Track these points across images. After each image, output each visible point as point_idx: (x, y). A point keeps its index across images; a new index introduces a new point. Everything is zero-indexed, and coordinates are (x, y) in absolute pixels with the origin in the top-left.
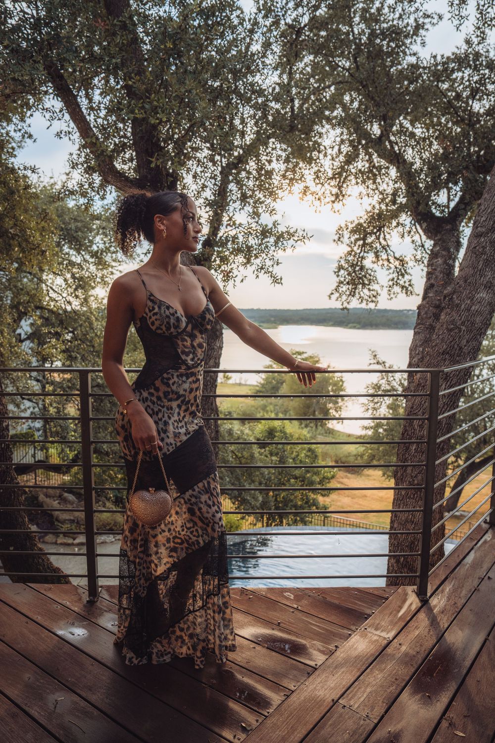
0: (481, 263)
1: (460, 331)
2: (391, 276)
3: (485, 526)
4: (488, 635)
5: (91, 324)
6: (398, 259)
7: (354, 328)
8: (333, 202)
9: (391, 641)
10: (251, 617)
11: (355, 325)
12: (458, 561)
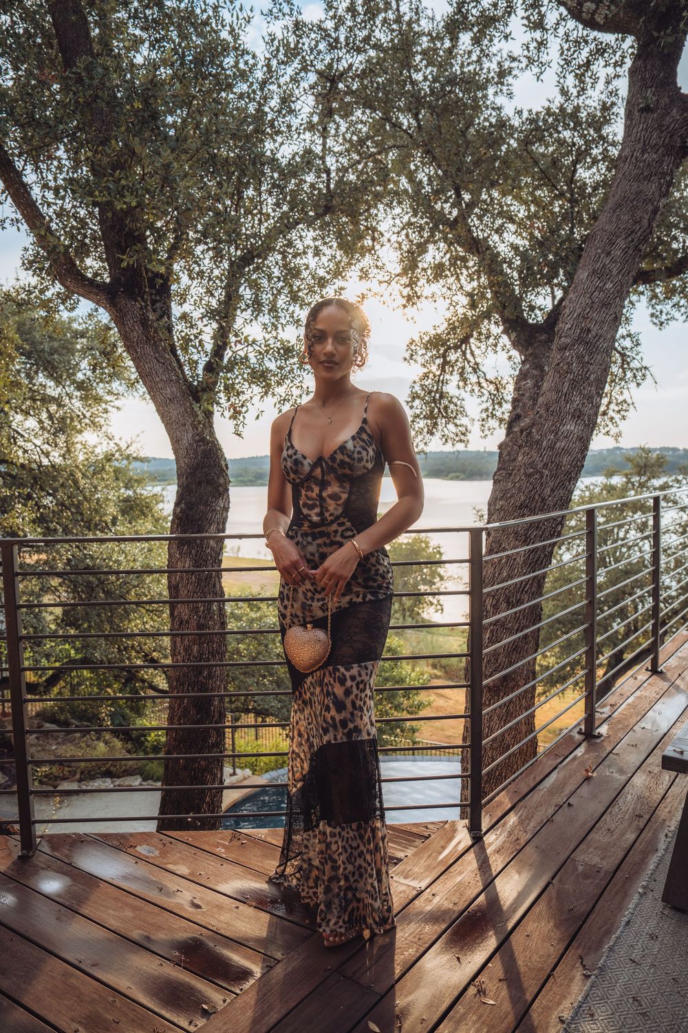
0: (566, 384)
1: (542, 477)
2: (484, 406)
3: (578, 737)
4: (553, 878)
5: (76, 482)
6: (491, 382)
7: (457, 478)
8: (405, 306)
9: (422, 892)
10: (241, 869)
11: (458, 474)
12: (532, 785)
